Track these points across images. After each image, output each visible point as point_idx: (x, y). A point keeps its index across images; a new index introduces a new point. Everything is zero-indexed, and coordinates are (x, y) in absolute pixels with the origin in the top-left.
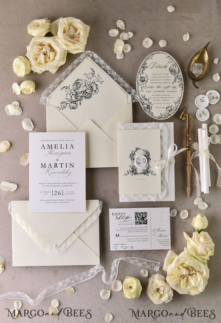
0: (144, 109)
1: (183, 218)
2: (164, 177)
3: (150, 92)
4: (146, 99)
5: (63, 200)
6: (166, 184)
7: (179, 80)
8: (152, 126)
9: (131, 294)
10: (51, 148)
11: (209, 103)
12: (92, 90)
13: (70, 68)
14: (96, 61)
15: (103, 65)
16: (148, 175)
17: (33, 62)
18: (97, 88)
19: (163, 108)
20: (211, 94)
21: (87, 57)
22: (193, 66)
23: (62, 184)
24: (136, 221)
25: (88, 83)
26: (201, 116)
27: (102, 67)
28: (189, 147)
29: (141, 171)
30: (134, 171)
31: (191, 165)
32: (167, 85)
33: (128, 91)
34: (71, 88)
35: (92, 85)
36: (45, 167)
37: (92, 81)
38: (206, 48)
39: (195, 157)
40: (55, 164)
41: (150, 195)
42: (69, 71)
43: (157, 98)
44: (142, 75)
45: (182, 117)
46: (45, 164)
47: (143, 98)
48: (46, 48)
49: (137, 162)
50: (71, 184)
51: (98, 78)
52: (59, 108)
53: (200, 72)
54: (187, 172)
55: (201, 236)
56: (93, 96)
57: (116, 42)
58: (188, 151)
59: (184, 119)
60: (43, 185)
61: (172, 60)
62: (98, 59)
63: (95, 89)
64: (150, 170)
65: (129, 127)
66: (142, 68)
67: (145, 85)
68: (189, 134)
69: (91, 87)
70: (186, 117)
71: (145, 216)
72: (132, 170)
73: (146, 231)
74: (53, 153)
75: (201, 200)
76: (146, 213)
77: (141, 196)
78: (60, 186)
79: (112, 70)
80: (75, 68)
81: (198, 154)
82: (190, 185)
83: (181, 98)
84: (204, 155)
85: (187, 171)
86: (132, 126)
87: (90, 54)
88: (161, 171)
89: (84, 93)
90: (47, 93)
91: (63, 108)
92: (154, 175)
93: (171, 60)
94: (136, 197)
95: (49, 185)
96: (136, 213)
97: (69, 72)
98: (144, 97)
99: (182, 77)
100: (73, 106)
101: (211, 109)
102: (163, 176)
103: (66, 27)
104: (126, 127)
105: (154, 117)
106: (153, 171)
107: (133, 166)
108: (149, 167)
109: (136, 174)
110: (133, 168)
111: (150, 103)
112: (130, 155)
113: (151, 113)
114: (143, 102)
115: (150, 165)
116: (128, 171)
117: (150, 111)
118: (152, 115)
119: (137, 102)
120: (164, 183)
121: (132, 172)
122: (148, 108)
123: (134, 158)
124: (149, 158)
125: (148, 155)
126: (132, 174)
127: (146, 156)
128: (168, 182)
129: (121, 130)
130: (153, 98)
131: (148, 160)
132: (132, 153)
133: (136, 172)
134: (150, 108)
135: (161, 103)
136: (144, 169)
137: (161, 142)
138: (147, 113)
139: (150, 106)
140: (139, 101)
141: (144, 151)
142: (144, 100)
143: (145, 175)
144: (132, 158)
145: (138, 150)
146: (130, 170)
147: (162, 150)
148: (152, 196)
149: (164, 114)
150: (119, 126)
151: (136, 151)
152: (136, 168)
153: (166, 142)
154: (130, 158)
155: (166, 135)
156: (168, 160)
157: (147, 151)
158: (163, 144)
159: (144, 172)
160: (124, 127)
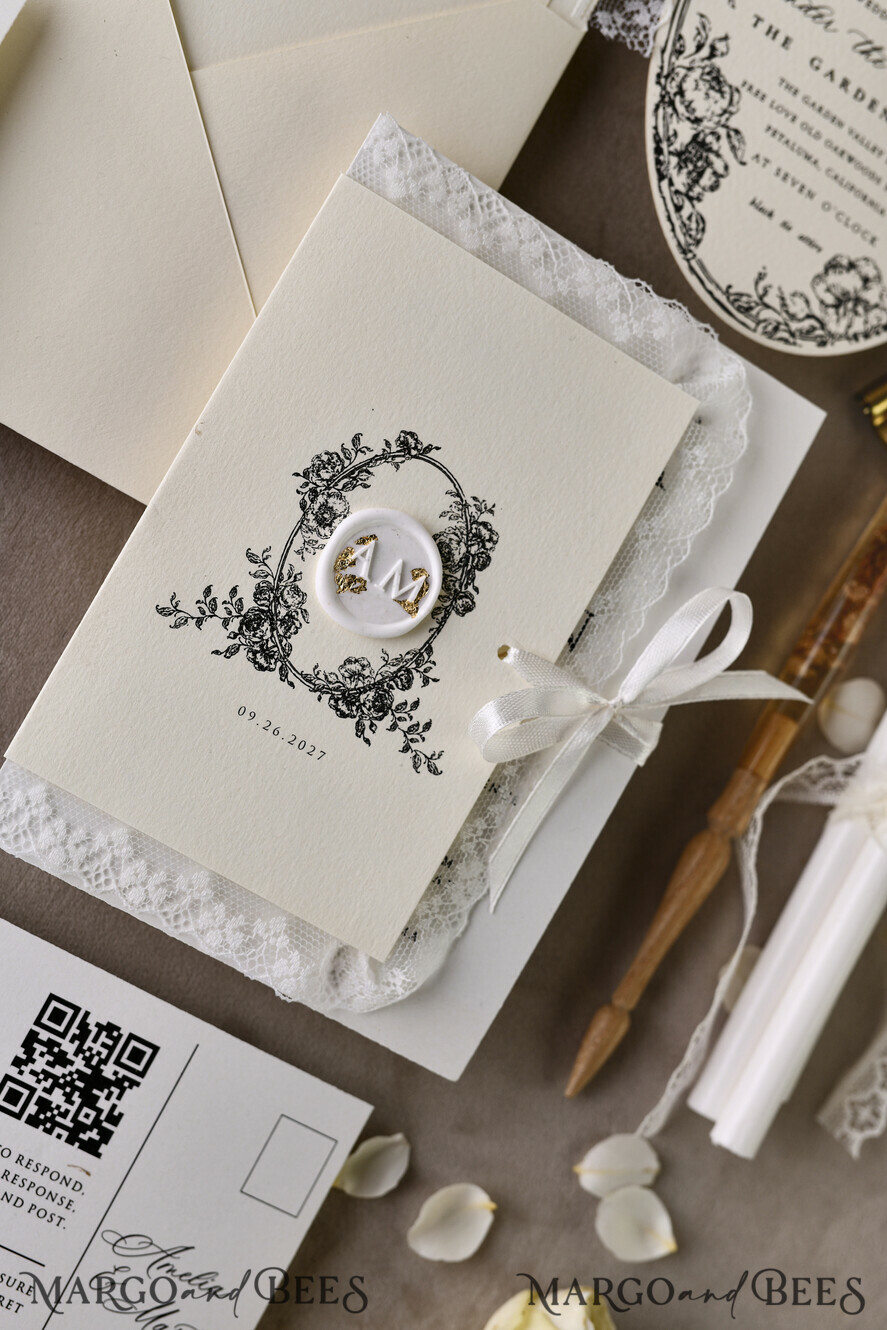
0: (650, 145)
1: (429, 1248)
2: (488, 833)
3: (781, 38)
4: (716, 80)
6: (468, 896)
8: (649, 325)
16: (368, 733)
19: (811, 243)
24: (13, 1072)
29: (331, 665)
30: (266, 625)
39: (801, 797)
41: (279, 924)
43: (806, 127)
47: (699, 47)
49: (342, 561)
58: (776, 717)
64: (409, 696)
65: (450, 210)
68: (868, 583)
71: (122, 1072)
72: (249, 603)
73: (51, 1207)
75: (647, 1171)
76: (142, 1054)
77: (194, 883)
82: (632, 1007)
86: (481, 217)
88: (501, 767)
92: (423, 768)
94: (150, 869)
96: (54, 1004)
98: (713, 56)
102: (490, 821)
104: (426, 191)
105: (692, 269)
106: (428, 726)
107: (281, 574)
108: (421, 669)
109: (273, 661)
110: (276, 599)
111: (729, 136)
112: (319, 465)
113: (689, 218)
114: (685, 86)
115: (432, 659)
116: (214, 599)
117: (691, 199)
118: (688, 238)
119: (638, 52)
120: (466, 881)
121: (249, 623)
122: (695, 159)
123: (337, 505)
124: (461, 587)
125: (467, 556)
126: (231, 642)
127: (448, 560)
128: (492, 895)
129: (371, 188)
130: (775, 105)
131: (448, 603)
132: (348, 458)
133: (281, 641)
134: (709, 172)
135: (811, 195)
136: (365, 663)
137: (645, 515)
138: (664, 198)
139: (718, 155)
140: (651, 54)
141: (454, 505)
142: (702, 74)
143: (343, 715)
144: (312, 501)
145: (415, 457)
146: (234, 591)
147: (613, 588)
148: (290, 936)
149: (782, 299)
150: (371, 141)
151: (390, 459)
152: (299, 611)
153: (684, 542)
154: (304, 490)
155: (721, 480)
156: (615, 707)
157: (485, 524)
158: (647, 537)
159: (354, 684)
160: (414, 189)
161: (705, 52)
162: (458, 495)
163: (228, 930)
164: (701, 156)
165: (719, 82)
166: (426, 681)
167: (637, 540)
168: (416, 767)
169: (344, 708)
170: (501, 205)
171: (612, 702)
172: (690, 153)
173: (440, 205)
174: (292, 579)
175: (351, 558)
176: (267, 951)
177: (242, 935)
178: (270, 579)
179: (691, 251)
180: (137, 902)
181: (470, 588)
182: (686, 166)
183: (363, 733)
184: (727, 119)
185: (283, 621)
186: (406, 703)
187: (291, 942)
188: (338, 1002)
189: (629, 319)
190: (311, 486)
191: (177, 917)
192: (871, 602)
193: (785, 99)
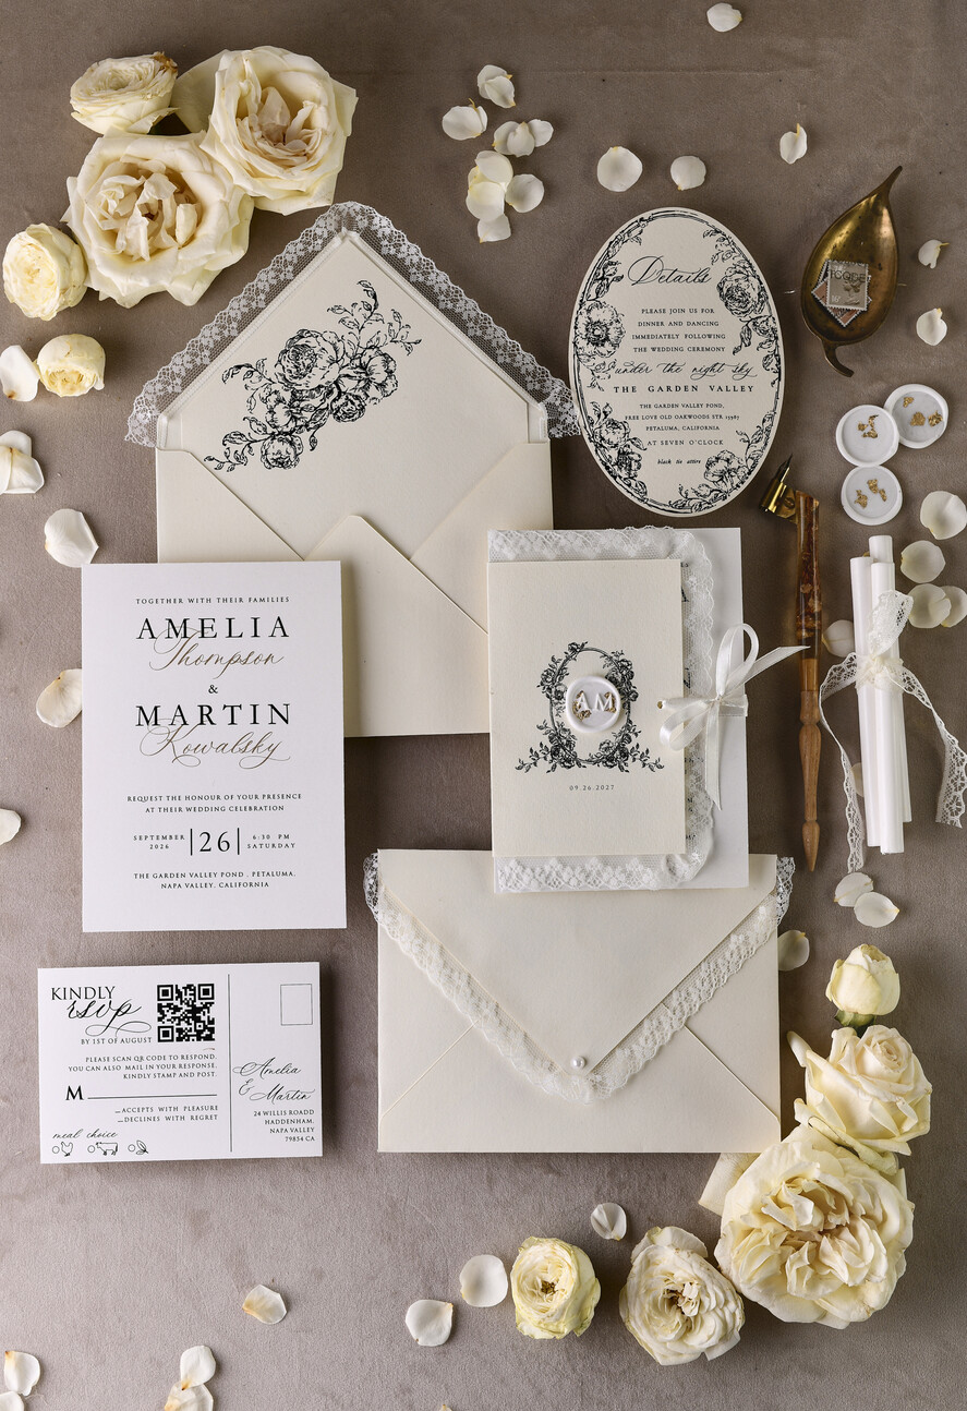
0: (603, 468)
2: (699, 779)
3: (630, 389)
4: (614, 424)
5: (241, 874)
6: (706, 809)
7: (763, 339)
8: (642, 542)
9: (552, 1319)
10: (185, 637)
11: (901, 445)
12: (369, 382)
13: (265, 278)
14: (385, 251)
15: (418, 268)
16: (625, 768)
17: (96, 249)
18: (390, 373)
19: (694, 462)
20: (907, 400)
21: (344, 229)
22: (826, 275)
23: (236, 802)
25: (347, 345)
26: (862, 500)
27: (413, 279)
28: (809, 641)
29: (595, 750)
30: (561, 750)
31: (820, 724)
32: (707, 360)
33: (530, 387)
34: (271, 370)
35: (365, 359)
36: (156, 724)
37: (366, 337)
38: (883, 192)
39: (839, 688)
40: (202, 707)
41: (635, 861)
42: (263, 291)
43: (662, 417)
44: (596, 315)
45: (775, 504)
46: (156, 708)
47: (599, 416)
48: (157, 187)
49: (575, 708)
50: (275, 801)
51: (396, 326)
52: (214, 464)
53: (861, 302)
54: (803, 756)
55: (869, 1044)
56: (369, 407)
57: (475, 165)
58: (804, 661)
59: (787, 514)
60: (149, 804)
61: (729, 248)
62: (395, 241)
63: (379, 375)
64: (633, 744)
65: (537, 550)
66: (597, 284)
67: (609, 361)
68: (810, 581)
69: (363, 367)
70: (794, 505)
72: (550, 746)
74: (193, 656)
75: (867, 885)
77: (593, 864)
78: (227, 809)
79: (457, 292)
80: (287, 282)
81: (853, 673)
82: (815, 818)
83: (772, 418)
84: (880, 675)
85: (803, 752)
86: (550, 544)
87: (360, 217)
88: (686, 750)
89: (331, 392)
90: (162, 393)
91: (235, 461)
92: (655, 768)
93: (725, 249)
94: (573, 869)
95: (175, 804)
97: (263, 297)
98: (606, 416)
99: (778, 326)
100: (279, 452)
101: (906, 470)
102: (696, 774)
103: (250, 91)
104: (523, 548)
105: (650, 505)
106: (647, 751)
107: (555, 727)
108: (632, 731)
109: (572, 762)
110: (559, 738)
111: (633, 443)
112: (545, 678)
113: (637, 486)
114: (603, 435)
115: (633, 724)
116: (536, 752)
117: (632, 478)
118: (641, 495)
119: (575, 435)
120: (701, 804)
121: (554, 753)
122: (624, 461)
123: (561, 688)
124: (628, 690)
125: (623, 677)
126: (552, 764)
127: (617, 682)
128: (716, 803)
129: (501, 561)
130: (644, 417)
131: (627, 699)
132: (554, 668)
133: (570, 753)
134: (633, 462)
135: (682, 442)
136: (608, 742)
137: (685, 617)
138: (621, 486)
139: (633, 453)
140: (581, 432)
141: (606, 660)
142: (607, 426)
143: (612, 767)
144: (550, 693)
145: (580, 651)
146: (541, 744)
147: (689, 654)
148: (642, 864)
149: (696, 492)
150: (491, 543)
151: (571, 658)
152: (570, 737)
153: (708, 618)
154: (545, 691)
155: (708, 584)
156: (718, 700)
157: (623, 660)
158: (691, 626)
159: (608, 752)
160: (518, 551)
161: (603, 416)
162: (605, 656)
163: (617, 876)
164: (626, 458)
165: (616, 424)
166: (636, 735)
167: (688, 630)
168: (652, 770)
169: (610, 764)
171: (716, 699)
172: (621, 460)
173: (531, 550)
174: (561, 727)
175: (578, 705)
176: (637, 875)
177: (624, 874)
178: (552, 732)
179: (644, 498)
180: (575, 885)
181: (632, 689)
182: (623, 466)
183: (623, 768)
184: (628, 436)
185: (567, 745)
186: (633, 748)
187: (644, 866)
188: (679, 880)
189: (631, 545)
190: (546, 687)
191: (595, 881)
192: (816, 588)
193: (647, 412)
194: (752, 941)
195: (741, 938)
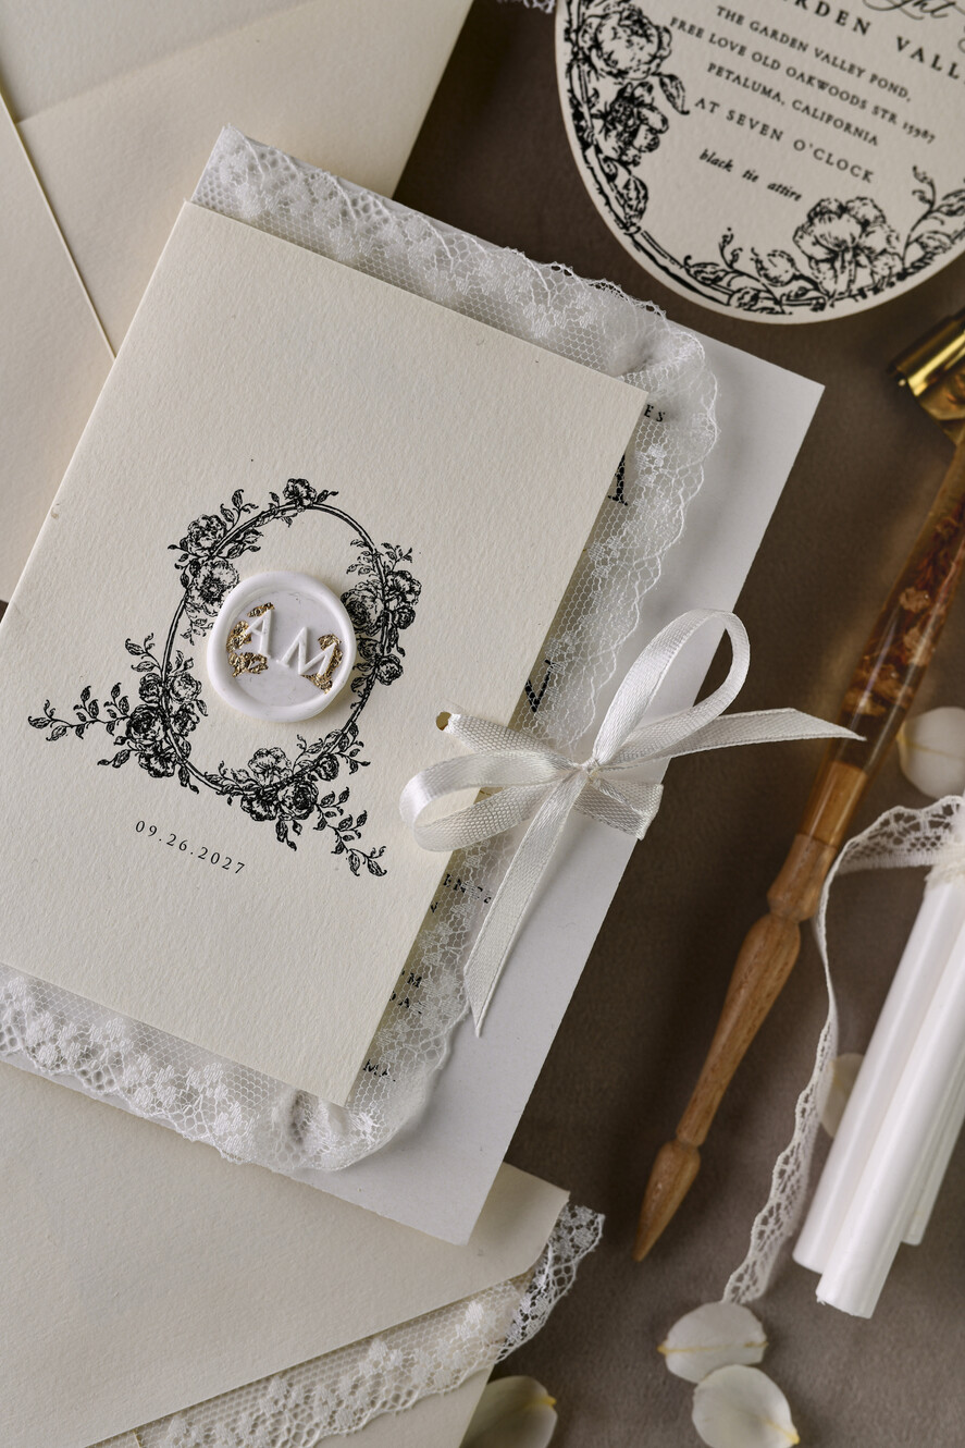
0: (567, 111)
2: (461, 939)
4: (638, 24)
6: (445, 1019)
8: (573, 313)
16: (292, 836)
19: (785, 191)
28: (868, 725)
29: (238, 761)
30: (158, 724)
31: (807, 928)
39: (887, 862)
41: (215, 1071)
43: (758, 57)
45: (929, 378)
49: (235, 636)
54: (735, 984)
58: (835, 765)
59: (945, 410)
64: (336, 786)
65: (318, 222)
68: (931, 589)
72: (135, 702)
75: (750, 1345)
77: (112, 1033)
81: (934, 843)
82: (700, 1139)
85: (738, 977)
86: (359, 224)
88: (458, 857)
92: (363, 869)
94: (60, 1022)
102: (456, 925)
104: (286, 204)
105: (637, 245)
106: (363, 819)
107: (168, 663)
108: (347, 753)
109: (170, 765)
110: (166, 692)
111: (663, 84)
112: (198, 532)
113: (626, 186)
114: (601, 37)
115: (358, 739)
116: (94, 702)
117: (625, 164)
118: (628, 210)
119: (538, 9)
120: (437, 1000)
121: (138, 724)
122: (623, 117)
123: (224, 576)
124: (382, 651)
125: (385, 614)
126: (119, 748)
127: (364, 621)
128: (475, 1016)
129: (222, 212)
130: (716, 39)
131: (371, 671)
132: (230, 520)
133: (177, 741)
134: (643, 128)
135: (777, 135)
136: (279, 754)
137: (598, 536)
138: (592, 169)
139: (652, 108)
140: (554, 9)
141: (362, 556)
142: (620, 20)
143: (260, 818)
144: (195, 575)
145: (309, 507)
146: (116, 690)
147: (570, 629)
148: (229, 1085)
149: (758, 261)
150: (216, 159)
151: (279, 514)
152: (194, 703)
153: (652, 562)
154: (183, 564)
155: (689, 481)
156: (589, 770)
157: (402, 574)
158: (604, 562)
159: (268, 780)
160: (270, 203)
162: (366, 544)
163: (157, 1086)
164: (632, 112)
165: (642, 25)
166: (354, 766)
167: (592, 567)
168: (354, 869)
169: (260, 809)
170: (381, 206)
171: (585, 765)
172: (617, 111)
173: (305, 217)
174: (182, 668)
175: (244, 633)
176: (204, 1106)
177: (174, 1089)
178: (156, 671)
179: (633, 224)
180: (49, 1063)
181: (394, 651)
182: (615, 128)
183: (286, 836)
184: (658, 65)
185: (177, 717)
186: (333, 795)
187: (230, 1092)
188: (303, 1160)
189: (548, 309)
190: (191, 557)
191: (98, 1075)
192: (938, 609)
193: (728, 29)
194: (418, 1376)
195: (396, 1357)
